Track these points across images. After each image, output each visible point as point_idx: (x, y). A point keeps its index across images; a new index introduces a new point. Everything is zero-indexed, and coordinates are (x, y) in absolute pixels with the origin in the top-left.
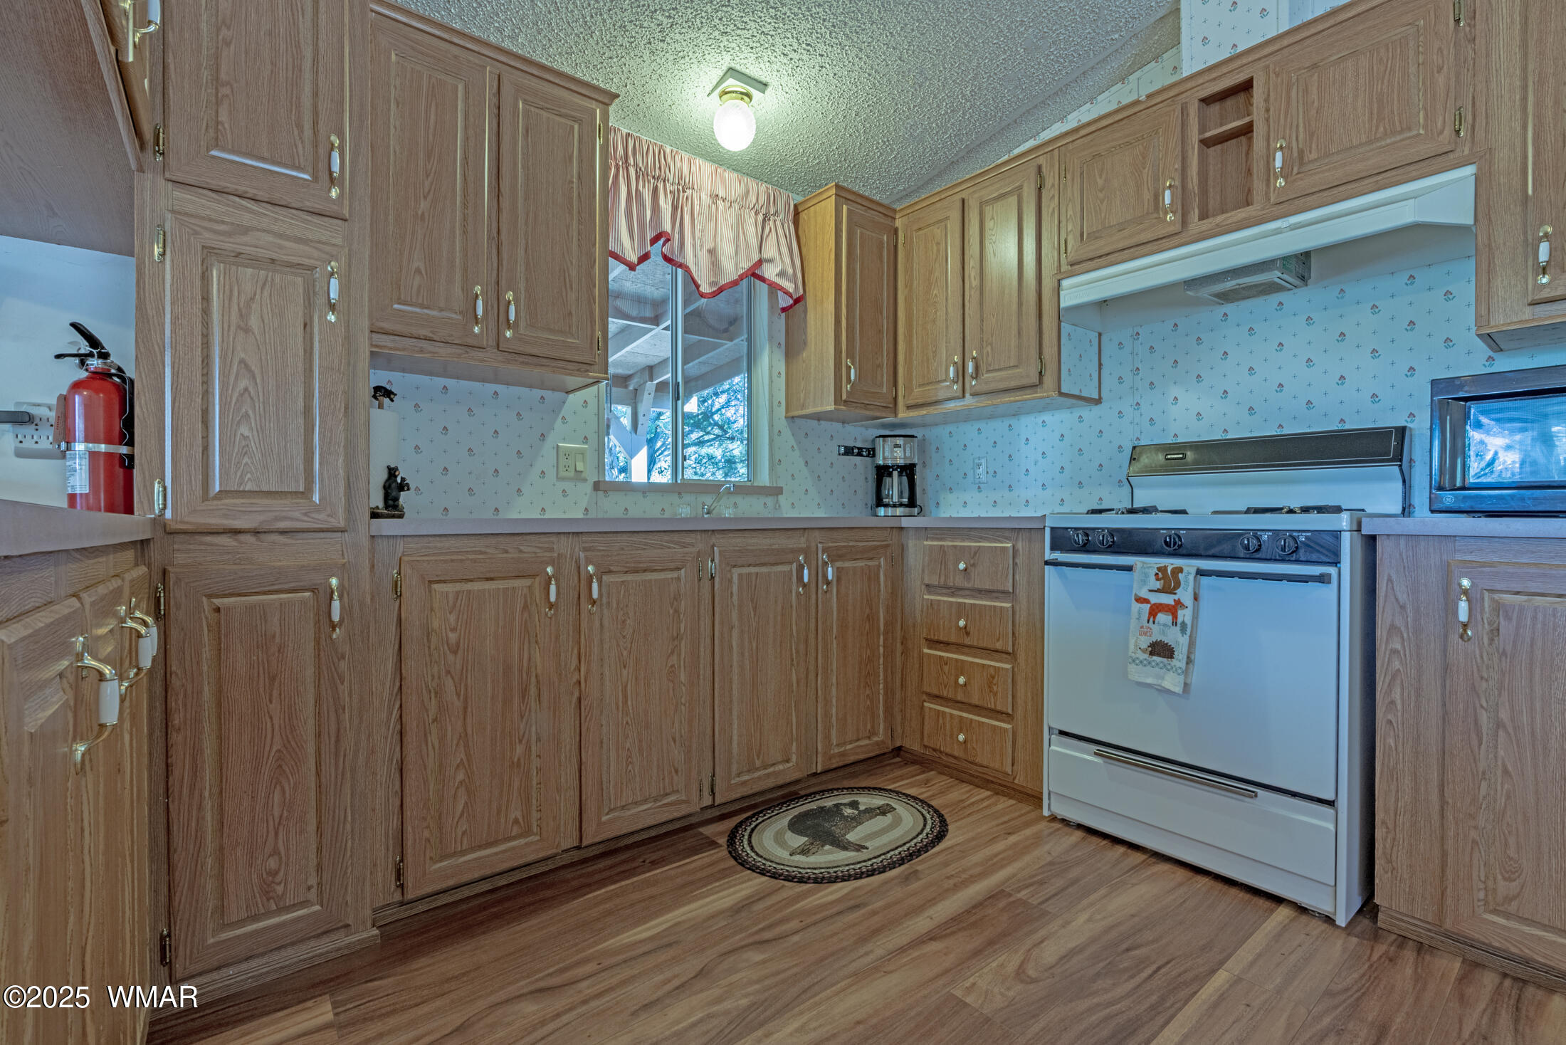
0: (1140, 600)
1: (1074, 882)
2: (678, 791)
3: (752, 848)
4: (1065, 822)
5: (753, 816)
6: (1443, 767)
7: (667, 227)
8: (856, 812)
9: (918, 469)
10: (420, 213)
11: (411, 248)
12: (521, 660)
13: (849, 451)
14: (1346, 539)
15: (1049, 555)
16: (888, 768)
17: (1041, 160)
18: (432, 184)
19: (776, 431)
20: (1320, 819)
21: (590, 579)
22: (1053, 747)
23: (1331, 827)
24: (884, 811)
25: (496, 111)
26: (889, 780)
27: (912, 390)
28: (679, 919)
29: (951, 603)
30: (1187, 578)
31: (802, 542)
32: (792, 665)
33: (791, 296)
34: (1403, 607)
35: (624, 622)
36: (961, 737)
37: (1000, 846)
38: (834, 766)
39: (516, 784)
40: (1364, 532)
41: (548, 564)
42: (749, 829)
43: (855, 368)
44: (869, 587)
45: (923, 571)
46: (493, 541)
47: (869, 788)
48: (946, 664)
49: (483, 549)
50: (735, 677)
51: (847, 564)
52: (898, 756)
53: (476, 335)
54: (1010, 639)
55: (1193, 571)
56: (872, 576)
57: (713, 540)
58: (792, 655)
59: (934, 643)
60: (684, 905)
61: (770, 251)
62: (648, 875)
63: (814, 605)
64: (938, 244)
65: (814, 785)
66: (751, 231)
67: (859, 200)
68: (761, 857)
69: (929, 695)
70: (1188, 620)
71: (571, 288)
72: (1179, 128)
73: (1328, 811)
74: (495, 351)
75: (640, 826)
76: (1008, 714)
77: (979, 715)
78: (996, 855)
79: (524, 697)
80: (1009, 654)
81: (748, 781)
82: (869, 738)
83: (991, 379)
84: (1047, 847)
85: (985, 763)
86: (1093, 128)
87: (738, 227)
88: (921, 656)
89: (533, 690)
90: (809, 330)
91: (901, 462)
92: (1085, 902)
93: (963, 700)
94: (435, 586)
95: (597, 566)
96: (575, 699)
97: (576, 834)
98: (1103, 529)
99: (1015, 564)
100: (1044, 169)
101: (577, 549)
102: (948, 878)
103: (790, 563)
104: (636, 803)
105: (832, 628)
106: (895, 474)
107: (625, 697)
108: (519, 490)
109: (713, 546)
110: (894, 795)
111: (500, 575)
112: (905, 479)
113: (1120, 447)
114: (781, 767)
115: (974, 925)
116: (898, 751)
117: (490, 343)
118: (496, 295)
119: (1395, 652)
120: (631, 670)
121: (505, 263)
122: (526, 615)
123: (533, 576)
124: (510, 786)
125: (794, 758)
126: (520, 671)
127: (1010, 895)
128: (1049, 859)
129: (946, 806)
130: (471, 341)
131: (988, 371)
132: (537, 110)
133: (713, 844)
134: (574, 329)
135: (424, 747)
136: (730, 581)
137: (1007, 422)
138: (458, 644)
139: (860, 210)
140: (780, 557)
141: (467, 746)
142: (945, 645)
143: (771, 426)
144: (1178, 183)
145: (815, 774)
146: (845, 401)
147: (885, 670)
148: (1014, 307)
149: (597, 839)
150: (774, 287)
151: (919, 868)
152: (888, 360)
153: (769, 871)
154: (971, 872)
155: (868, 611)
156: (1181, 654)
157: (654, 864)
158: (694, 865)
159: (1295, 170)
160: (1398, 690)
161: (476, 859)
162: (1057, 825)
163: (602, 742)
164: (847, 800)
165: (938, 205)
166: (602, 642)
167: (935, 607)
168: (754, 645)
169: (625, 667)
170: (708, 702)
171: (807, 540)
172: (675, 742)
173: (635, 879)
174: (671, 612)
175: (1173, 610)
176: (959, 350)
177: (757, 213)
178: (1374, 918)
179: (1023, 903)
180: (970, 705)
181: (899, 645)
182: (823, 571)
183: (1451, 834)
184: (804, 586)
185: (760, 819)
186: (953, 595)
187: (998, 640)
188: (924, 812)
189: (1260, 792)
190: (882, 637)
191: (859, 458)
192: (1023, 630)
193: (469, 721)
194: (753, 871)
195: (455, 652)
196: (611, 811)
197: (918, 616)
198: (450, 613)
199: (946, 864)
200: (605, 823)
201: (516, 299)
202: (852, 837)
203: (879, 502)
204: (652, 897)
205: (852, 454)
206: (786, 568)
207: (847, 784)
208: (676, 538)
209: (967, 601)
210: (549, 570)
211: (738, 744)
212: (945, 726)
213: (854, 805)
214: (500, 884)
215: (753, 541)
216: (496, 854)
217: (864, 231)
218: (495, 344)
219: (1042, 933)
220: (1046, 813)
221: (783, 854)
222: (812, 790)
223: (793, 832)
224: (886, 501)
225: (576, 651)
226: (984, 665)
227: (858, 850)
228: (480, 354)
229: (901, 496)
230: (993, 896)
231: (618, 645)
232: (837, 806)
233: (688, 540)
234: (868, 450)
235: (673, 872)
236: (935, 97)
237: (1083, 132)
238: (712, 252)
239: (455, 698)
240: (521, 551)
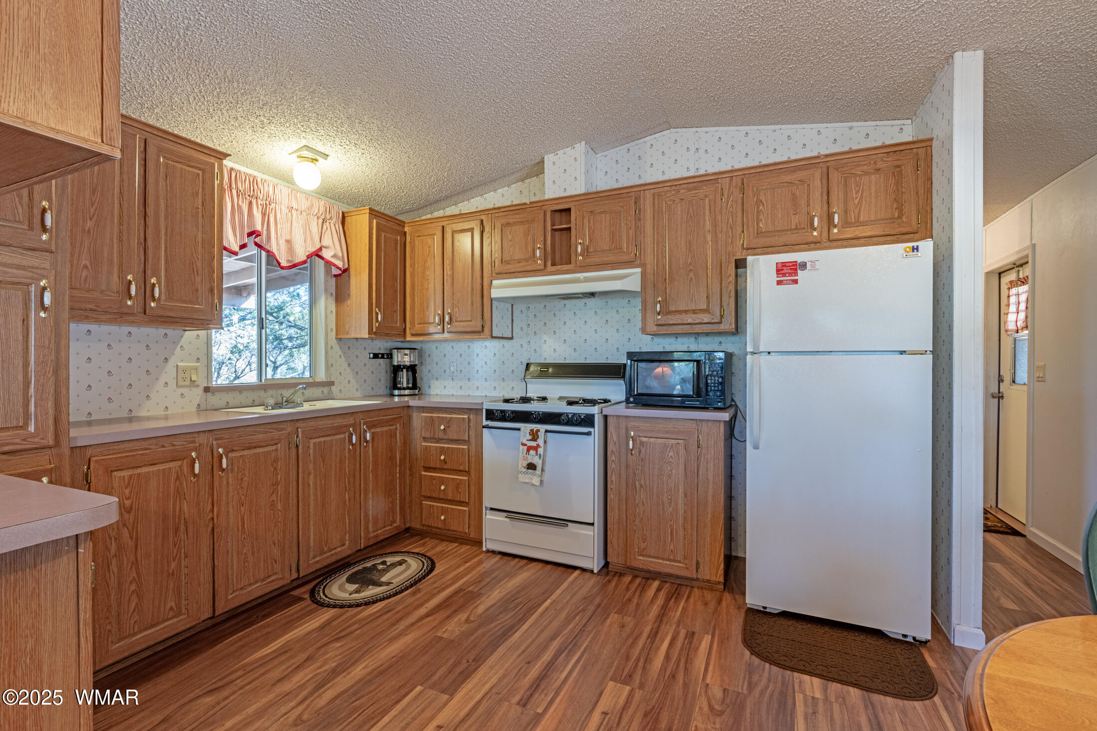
0: (524, 445)
1: (494, 578)
2: (276, 573)
3: (326, 596)
4: (493, 552)
5: (324, 579)
6: (626, 504)
7: (258, 227)
8: (385, 566)
9: (417, 368)
10: (87, 229)
11: (80, 252)
12: (174, 510)
13: (376, 356)
14: (596, 416)
15: (485, 423)
16: (402, 540)
17: (483, 217)
18: (96, 210)
19: (329, 347)
20: (588, 531)
21: (220, 457)
22: (487, 517)
23: (592, 534)
24: (400, 563)
25: (143, 162)
26: (403, 546)
27: (415, 326)
28: (287, 640)
29: (437, 446)
30: (541, 434)
31: (351, 420)
32: (346, 490)
33: (340, 269)
34: (615, 443)
35: (242, 479)
36: (443, 518)
37: (462, 569)
38: (371, 544)
39: (171, 586)
40: (603, 413)
41: (192, 451)
42: (322, 587)
43: (381, 314)
44: (391, 441)
45: (421, 430)
46: (155, 441)
47: (391, 553)
48: (434, 479)
49: (147, 447)
50: (312, 502)
51: (378, 430)
52: (408, 532)
53: (129, 307)
54: (467, 464)
55: (544, 431)
56: (392, 435)
57: (298, 425)
58: (345, 485)
59: (427, 469)
60: (290, 632)
61: (327, 241)
62: (262, 623)
63: (358, 455)
64: (429, 247)
65: (359, 556)
66: (315, 230)
67: (383, 217)
68: (332, 599)
69: (425, 497)
70: (542, 454)
71: (198, 274)
72: (543, 222)
73: (591, 527)
74: (143, 315)
75: (253, 598)
76: (466, 502)
77: (452, 505)
78: (461, 572)
79: (176, 533)
80: (466, 472)
81: (320, 560)
82: (391, 525)
83: (459, 326)
84: (484, 565)
85: (455, 529)
86: (507, 209)
87: (307, 227)
88: (421, 476)
89: (182, 527)
90: (351, 287)
91: (408, 364)
92: (498, 586)
93: (444, 498)
94: (115, 473)
95: (225, 448)
96: (210, 529)
97: (211, 610)
98: (509, 411)
99: (469, 426)
100: (484, 222)
101: (211, 440)
102: (435, 588)
103: (345, 433)
104: (250, 585)
105: (369, 467)
106: (405, 370)
107: (243, 523)
108: (148, 396)
109: (297, 428)
110: (406, 554)
111: (160, 461)
112: (410, 373)
113: (522, 362)
114: (340, 549)
115: (447, 606)
116: (408, 530)
117: (139, 310)
118: (143, 279)
119: (613, 461)
120: (247, 507)
121: (150, 259)
122: (178, 483)
123: (183, 459)
124: (167, 588)
125: (347, 543)
126: (174, 517)
127: (465, 590)
128: (484, 570)
129: (434, 555)
130: (125, 310)
131: (456, 321)
132: (173, 163)
133: (300, 599)
134: (200, 299)
135: (107, 573)
136: (309, 447)
137: (467, 344)
138: (131, 508)
139: (383, 222)
140: (338, 430)
141: (137, 568)
142: (434, 469)
143: (326, 344)
144: (542, 246)
145: (359, 550)
146: (375, 332)
147: (400, 486)
148: (470, 289)
149: (225, 610)
150: (328, 263)
151: (420, 587)
152: (400, 307)
153: (338, 605)
154: (446, 584)
155: (390, 454)
156: (539, 468)
157: (265, 617)
158: (290, 612)
159: (586, 254)
160: (614, 476)
161: (144, 636)
162: (489, 554)
163: (228, 552)
164: (379, 561)
165: (429, 225)
166: (228, 492)
167: (428, 449)
168: (323, 482)
169: (243, 505)
170: (295, 519)
171: (354, 419)
172: (274, 544)
173: (254, 627)
174: (272, 469)
175: (536, 448)
176: (441, 307)
177: (318, 218)
178: (608, 568)
179: (471, 592)
180: (447, 500)
181: (408, 471)
182: (364, 436)
183: (629, 529)
184: (353, 445)
185: (329, 581)
186: (437, 442)
187: (461, 465)
188: (423, 560)
189: (569, 524)
190: (398, 468)
191: (382, 360)
192: (473, 459)
193: (139, 552)
194: (329, 607)
195: (129, 512)
196: (234, 592)
197: (419, 453)
198: (126, 489)
199: (435, 582)
200: (230, 600)
201: (159, 282)
202: (384, 579)
203: (395, 387)
204: (268, 633)
205: (378, 358)
206: (342, 436)
207: (378, 553)
208: (274, 426)
209: (445, 446)
210: (194, 454)
211: (314, 540)
212: (434, 513)
213: (384, 563)
214: (158, 650)
215: (323, 422)
216: (158, 631)
217: (386, 234)
218: (142, 311)
219: (478, 602)
220: (484, 549)
221: (345, 595)
222: (357, 560)
223: (349, 583)
224: (399, 386)
225: (210, 501)
226: (454, 479)
227: (387, 585)
228: (131, 318)
229: (408, 383)
230: (456, 592)
231: (238, 493)
232: (374, 565)
233: (282, 426)
234: (387, 354)
235: (278, 618)
236: (428, 174)
237: (502, 210)
238: (288, 242)
239: (129, 540)
240: (173, 445)
